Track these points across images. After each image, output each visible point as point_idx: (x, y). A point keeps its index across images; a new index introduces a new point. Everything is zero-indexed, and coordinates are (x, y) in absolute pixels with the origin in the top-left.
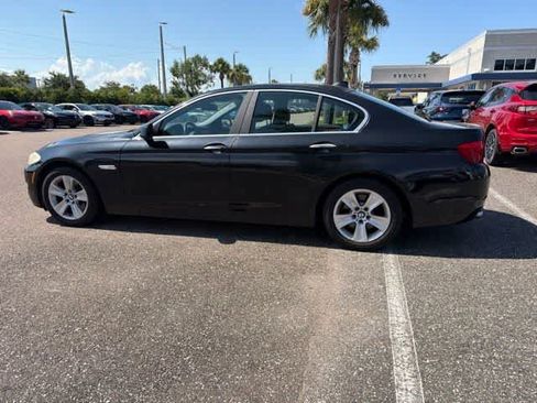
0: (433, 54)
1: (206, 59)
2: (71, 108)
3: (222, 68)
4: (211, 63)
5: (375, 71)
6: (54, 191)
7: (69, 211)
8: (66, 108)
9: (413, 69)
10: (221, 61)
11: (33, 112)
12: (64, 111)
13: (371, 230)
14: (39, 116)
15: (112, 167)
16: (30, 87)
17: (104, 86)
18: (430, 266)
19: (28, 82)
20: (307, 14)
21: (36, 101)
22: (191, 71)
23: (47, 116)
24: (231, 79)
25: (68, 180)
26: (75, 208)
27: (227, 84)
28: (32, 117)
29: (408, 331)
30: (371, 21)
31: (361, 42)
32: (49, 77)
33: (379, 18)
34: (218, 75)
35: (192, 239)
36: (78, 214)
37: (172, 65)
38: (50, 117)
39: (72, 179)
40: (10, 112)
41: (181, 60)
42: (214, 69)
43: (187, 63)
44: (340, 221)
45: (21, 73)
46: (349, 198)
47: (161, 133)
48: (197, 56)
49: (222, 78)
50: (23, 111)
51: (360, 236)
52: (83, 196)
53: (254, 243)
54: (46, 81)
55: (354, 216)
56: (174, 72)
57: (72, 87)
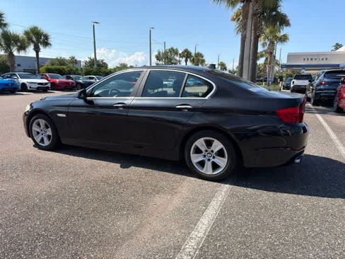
0: (337, 44)
1: (177, 50)
2: (93, 78)
3: (187, 55)
4: (180, 52)
5: (290, 56)
6: (35, 128)
7: (42, 140)
8: (90, 78)
9: (318, 55)
10: (186, 51)
11: (70, 81)
12: (88, 80)
13: (215, 166)
14: (72, 83)
15: (65, 116)
16: (76, 66)
17: (118, 66)
18: (251, 196)
19: (76, 63)
20: (233, 20)
21: (75, 74)
22: (167, 57)
23: (78, 83)
24: (193, 61)
25: (42, 122)
26: (45, 139)
27: (189, 64)
28: (68, 83)
29: (198, 245)
30: (278, 23)
31: (276, 37)
32: (88, 60)
33: (284, 21)
34: (184, 59)
35: (104, 163)
36: (47, 143)
37: (157, 53)
38: (80, 83)
39: (44, 121)
40: (57, 80)
41: (162, 50)
42: (181, 56)
43: (166, 53)
44: (195, 159)
45: (73, 58)
46: (200, 143)
47: (92, 95)
48: (172, 48)
49: (186, 62)
50: (64, 80)
51: (208, 170)
52: (49, 132)
53: (141, 169)
54: (86, 62)
55: (205, 156)
56: (158, 58)
57: (95, 66)
